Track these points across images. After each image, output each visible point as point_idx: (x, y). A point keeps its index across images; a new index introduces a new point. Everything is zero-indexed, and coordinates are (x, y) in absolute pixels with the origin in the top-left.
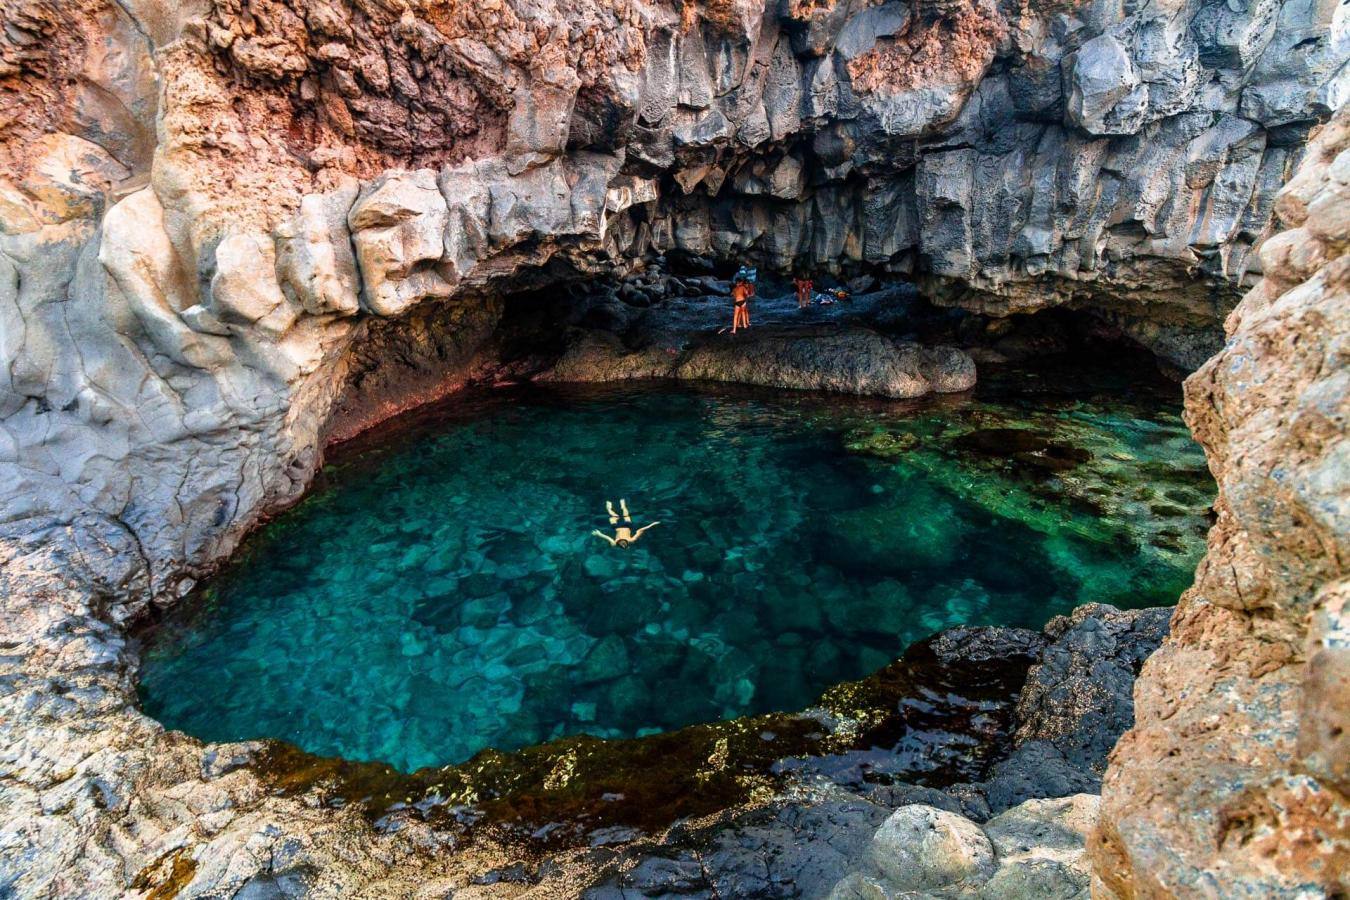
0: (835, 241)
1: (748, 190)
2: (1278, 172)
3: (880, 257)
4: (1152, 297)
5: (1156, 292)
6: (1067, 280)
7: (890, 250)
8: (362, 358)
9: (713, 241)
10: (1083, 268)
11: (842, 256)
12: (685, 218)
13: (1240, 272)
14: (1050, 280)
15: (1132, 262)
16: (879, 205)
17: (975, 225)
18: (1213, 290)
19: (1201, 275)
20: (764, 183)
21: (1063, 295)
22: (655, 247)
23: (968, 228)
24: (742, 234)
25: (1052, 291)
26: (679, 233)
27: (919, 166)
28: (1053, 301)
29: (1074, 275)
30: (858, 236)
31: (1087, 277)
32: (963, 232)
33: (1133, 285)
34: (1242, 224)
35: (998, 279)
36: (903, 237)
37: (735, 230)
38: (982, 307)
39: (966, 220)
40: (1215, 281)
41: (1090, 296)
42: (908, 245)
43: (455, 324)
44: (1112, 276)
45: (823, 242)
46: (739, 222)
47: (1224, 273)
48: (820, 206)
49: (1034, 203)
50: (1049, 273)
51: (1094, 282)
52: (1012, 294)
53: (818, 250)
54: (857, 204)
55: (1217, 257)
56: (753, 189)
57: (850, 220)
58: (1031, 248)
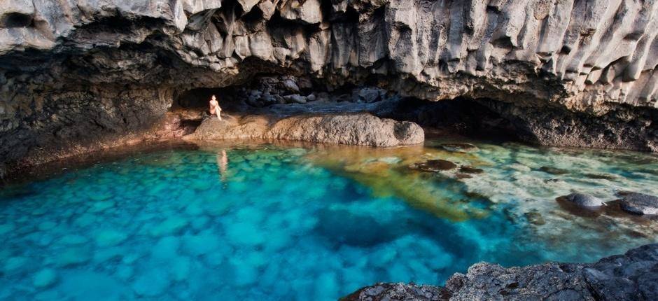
0: (345, 56)
1: (289, 17)
2: (583, 10)
3: (367, 63)
4: (516, 88)
5: (518, 84)
6: (471, 76)
7: (373, 59)
8: (62, 118)
9: (275, 54)
10: (479, 68)
11: (349, 65)
12: (255, 37)
13: (563, 71)
14: (462, 76)
15: (505, 65)
16: (366, 31)
17: (419, 41)
18: (548, 83)
19: (543, 73)
20: (297, 11)
21: (469, 87)
22: (238, 54)
23: (415, 43)
24: (291, 49)
25: (462, 83)
26: (253, 46)
27: (387, 6)
28: (463, 91)
29: (474, 73)
30: (356, 52)
31: (480, 74)
32: (412, 44)
33: (506, 80)
34: (565, 42)
35: (433, 76)
36: (380, 50)
37: (286, 47)
38: (425, 96)
39: (414, 38)
40: (549, 77)
41: (483, 87)
42: (383, 55)
43: (137, 106)
44: (494, 74)
45: (338, 56)
46: (288, 41)
47: (554, 72)
48: (335, 34)
49: (451, 29)
50: (460, 72)
51: (485, 77)
52: (441, 86)
53: (335, 61)
54: (355, 31)
55: (551, 61)
56: (291, 16)
57: (352, 42)
58: (450, 56)
